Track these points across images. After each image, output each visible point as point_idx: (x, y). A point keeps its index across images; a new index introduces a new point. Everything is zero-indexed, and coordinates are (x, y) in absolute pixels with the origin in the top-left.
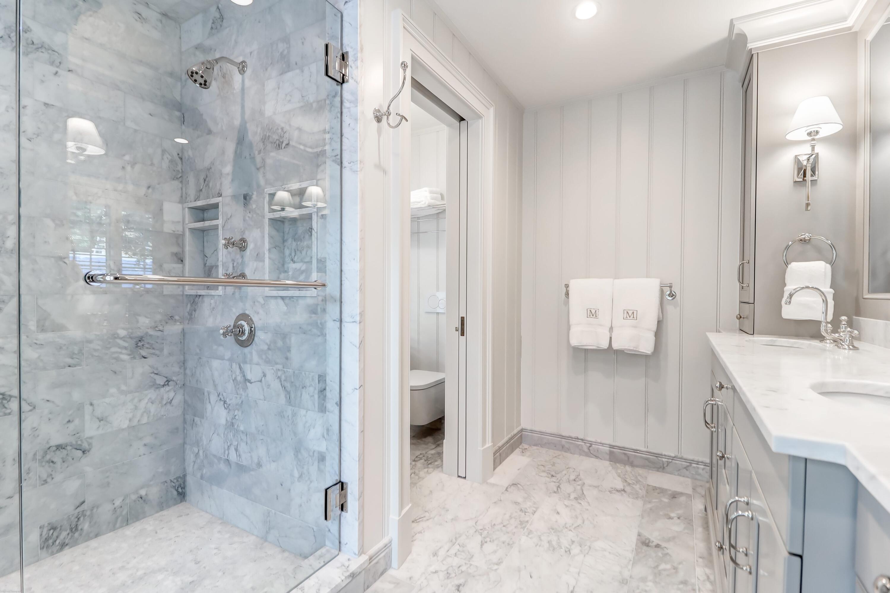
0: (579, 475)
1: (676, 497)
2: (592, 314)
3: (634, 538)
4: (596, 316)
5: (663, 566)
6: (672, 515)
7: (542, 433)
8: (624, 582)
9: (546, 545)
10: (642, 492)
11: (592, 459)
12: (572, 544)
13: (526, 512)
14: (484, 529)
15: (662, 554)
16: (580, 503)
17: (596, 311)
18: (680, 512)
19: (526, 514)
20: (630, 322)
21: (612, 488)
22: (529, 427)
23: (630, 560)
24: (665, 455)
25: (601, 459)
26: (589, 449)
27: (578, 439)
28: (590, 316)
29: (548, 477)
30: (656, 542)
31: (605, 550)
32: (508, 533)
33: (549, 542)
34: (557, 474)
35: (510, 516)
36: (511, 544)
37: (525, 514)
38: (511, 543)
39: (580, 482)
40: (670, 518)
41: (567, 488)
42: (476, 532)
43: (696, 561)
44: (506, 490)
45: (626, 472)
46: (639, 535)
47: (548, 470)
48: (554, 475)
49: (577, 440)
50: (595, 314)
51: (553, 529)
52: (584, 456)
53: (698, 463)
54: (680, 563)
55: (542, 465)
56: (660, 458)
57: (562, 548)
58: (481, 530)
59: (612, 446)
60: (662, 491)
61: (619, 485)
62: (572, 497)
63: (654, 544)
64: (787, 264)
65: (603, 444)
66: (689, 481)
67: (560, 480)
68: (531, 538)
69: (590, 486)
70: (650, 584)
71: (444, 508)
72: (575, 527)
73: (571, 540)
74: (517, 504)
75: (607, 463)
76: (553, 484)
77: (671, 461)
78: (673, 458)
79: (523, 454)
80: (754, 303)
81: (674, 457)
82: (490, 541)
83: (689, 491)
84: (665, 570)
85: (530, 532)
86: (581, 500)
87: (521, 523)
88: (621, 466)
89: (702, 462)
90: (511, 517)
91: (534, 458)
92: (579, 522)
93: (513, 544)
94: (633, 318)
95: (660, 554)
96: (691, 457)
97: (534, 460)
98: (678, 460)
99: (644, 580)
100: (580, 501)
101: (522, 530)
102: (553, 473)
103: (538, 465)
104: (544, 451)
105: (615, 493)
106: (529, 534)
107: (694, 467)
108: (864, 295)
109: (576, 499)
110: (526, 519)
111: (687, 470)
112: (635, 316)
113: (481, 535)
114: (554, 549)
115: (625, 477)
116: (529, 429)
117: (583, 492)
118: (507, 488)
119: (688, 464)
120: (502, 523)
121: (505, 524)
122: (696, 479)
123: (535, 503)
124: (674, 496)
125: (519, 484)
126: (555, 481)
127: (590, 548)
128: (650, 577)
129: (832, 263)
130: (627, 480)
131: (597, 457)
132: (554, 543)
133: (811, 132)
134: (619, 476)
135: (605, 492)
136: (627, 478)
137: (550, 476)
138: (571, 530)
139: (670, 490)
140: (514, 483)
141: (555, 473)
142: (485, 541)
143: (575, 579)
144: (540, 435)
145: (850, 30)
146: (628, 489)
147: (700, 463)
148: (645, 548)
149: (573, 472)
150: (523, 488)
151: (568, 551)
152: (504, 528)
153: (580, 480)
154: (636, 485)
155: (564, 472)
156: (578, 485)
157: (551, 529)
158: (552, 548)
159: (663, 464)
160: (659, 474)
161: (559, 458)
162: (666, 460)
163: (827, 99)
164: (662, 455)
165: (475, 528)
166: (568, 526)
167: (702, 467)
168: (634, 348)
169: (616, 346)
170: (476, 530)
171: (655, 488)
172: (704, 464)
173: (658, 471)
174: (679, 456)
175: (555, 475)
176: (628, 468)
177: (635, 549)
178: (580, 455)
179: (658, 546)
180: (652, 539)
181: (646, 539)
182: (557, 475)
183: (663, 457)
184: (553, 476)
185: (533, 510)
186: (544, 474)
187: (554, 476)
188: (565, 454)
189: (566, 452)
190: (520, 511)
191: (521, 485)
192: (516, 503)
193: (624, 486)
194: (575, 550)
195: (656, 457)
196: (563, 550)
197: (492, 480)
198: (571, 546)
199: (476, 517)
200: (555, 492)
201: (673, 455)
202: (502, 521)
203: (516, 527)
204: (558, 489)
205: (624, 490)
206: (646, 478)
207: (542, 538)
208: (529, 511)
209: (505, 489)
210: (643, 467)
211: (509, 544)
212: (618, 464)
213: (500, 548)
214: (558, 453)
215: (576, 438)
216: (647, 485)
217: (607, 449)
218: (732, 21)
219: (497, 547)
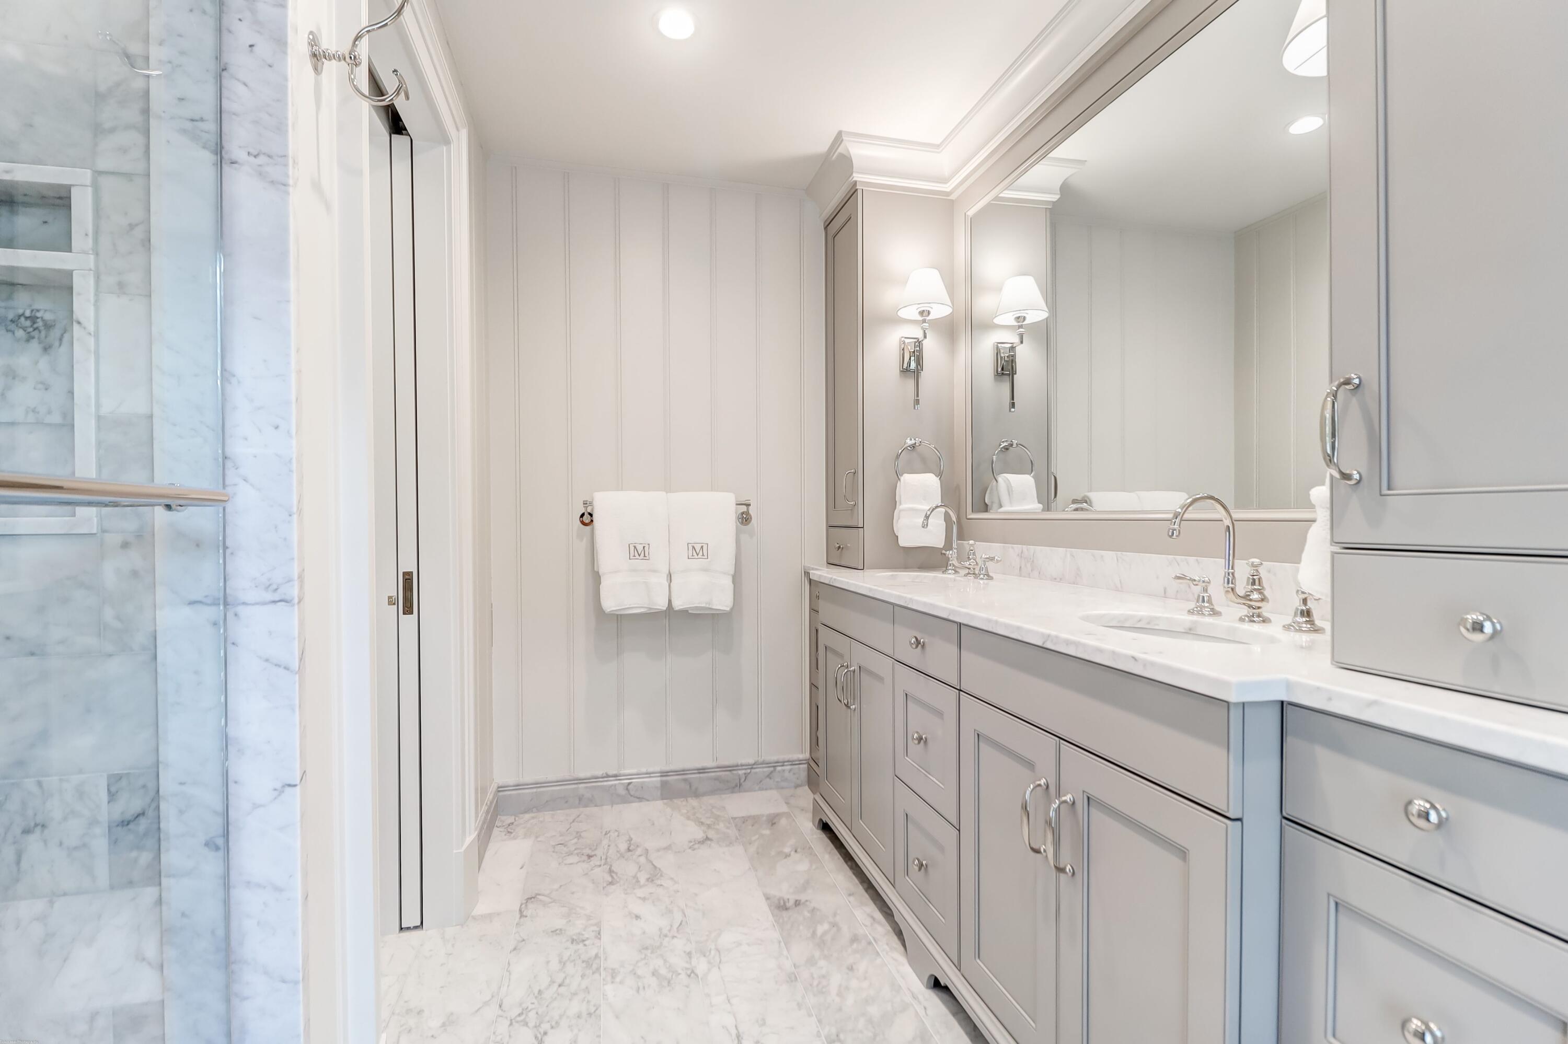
0: (630, 840)
1: (775, 823)
2: (639, 552)
3: (764, 906)
4: (645, 556)
5: (820, 930)
6: (787, 850)
7: (538, 785)
8: (792, 979)
9: (653, 981)
10: (733, 832)
11: (634, 804)
12: (690, 958)
13: (583, 941)
14: (524, 1011)
15: (808, 912)
16: (661, 885)
17: (644, 547)
18: (792, 842)
19: (586, 943)
20: (698, 563)
21: (691, 842)
22: (511, 781)
23: (780, 942)
24: (742, 765)
25: (648, 800)
26: (627, 789)
27: (608, 776)
28: (634, 556)
29: (584, 861)
30: (792, 898)
31: (739, 944)
32: (575, 994)
33: (653, 974)
34: (596, 849)
35: (560, 962)
36: (595, 1012)
37: (585, 945)
38: (592, 1009)
39: (639, 852)
40: (787, 856)
41: (626, 868)
42: (511, 1024)
43: (848, 902)
44: (522, 915)
45: (694, 808)
46: (768, 898)
47: (575, 849)
48: (590, 855)
49: (606, 779)
50: (643, 552)
51: (647, 948)
52: (618, 803)
53: (783, 763)
54: (835, 915)
55: (561, 844)
56: (735, 772)
57: (680, 974)
58: (519, 1015)
59: (664, 774)
60: (754, 820)
61: (699, 834)
62: (643, 881)
63: (792, 902)
64: (898, 475)
65: (650, 774)
66: (774, 793)
67: (606, 859)
68: (621, 982)
69: (658, 850)
70: (822, 963)
71: (409, 1011)
72: (678, 928)
73: (685, 952)
74: (558, 932)
75: (659, 803)
76: (597, 870)
77: (749, 771)
78: (752, 766)
79: (512, 835)
80: (863, 527)
81: (754, 764)
82: (552, 1027)
83: (784, 808)
84: (825, 933)
85: (614, 973)
86: (658, 879)
87: (588, 963)
88: (682, 802)
89: (788, 761)
90: (563, 963)
91: (537, 837)
92: (678, 917)
93: (597, 1009)
94: (703, 555)
95: (807, 914)
96: (774, 758)
97: (539, 839)
98: (759, 768)
99: (811, 961)
100: (659, 882)
101: (597, 975)
102: (589, 852)
103: (554, 847)
104: (547, 816)
105: (699, 848)
106: (613, 977)
107: (779, 772)
108: (967, 515)
109: (650, 880)
110: (593, 952)
111: (770, 778)
112: (705, 553)
113: (526, 1024)
114: (669, 982)
115: (697, 817)
116: (511, 784)
117: (653, 864)
118: (520, 910)
119: (772, 769)
120: (554, 982)
121: (559, 981)
122: (782, 788)
123: (589, 918)
124: (772, 821)
125: (539, 895)
126: (598, 863)
127: (719, 952)
128: (817, 954)
129: (940, 475)
130: (703, 820)
131: (640, 799)
132: (663, 971)
133: (924, 311)
134: (688, 818)
135: (684, 851)
136: (701, 818)
137: (585, 858)
138: (676, 937)
139: (763, 816)
140: (530, 897)
141: (590, 849)
142: (542, 1031)
143: (729, 1012)
144: (535, 790)
145: (948, 196)
146: (711, 834)
147: (785, 764)
148: (785, 914)
149: (618, 836)
150: (551, 898)
151: (692, 974)
152: (562, 989)
153: (638, 846)
154: (718, 824)
155: (605, 842)
156: (640, 856)
157: (644, 949)
158: (666, 982)
159: (740, 780)
160: (735, 795)
161: (581, 822)
162: (744, 771)
163: (936, 272)
164: (737, 766)
165: (506, 1018)
166: (665, 931)
167: (789, 767)
168: (706, 604)
169: (678, 605)
170: (511, 1020)
171: (745, 820)
172: (791, 763)
173: (733, 792)
174: (760, 760)
175: (593, 853)
176: (693, 802)
177: (775, 921)
178: (612, 803)
179: (797, 903)
180: (786, 897)
181: (779, 900)
182: (596, 852)
183: (740, 768)
184: (589, 857)
185: (593, 931)
186: (573, 859)
187: (592, 856)
188: (588, 810)
189: (586, 806)
190: (572, 943)
191: (543, 895)
192: (556, 932)
193: (704, 832)
194: (701, 966)
195: (730, 771)
196: (683, 976)
197: (481, 909)
198: (691, 963)
199: (493, 997)
200: (611, 883)
201: (751, 761)
202: (551, 977)
203: (583, 976)
204: (612, 877)
205: (707, 839)
206: (724, 808)
207: (639, 972)
208: (586, 936)
209: (518, 916)
210: (713, 792)
211: (590, 1014)
212: (675, 801)
213: (579, 1030)
214: (574, 812)
215: (605, 775)
216: (732, 818)
217: (657, 780)
218: (840, 134)
219: (572, 1030)
